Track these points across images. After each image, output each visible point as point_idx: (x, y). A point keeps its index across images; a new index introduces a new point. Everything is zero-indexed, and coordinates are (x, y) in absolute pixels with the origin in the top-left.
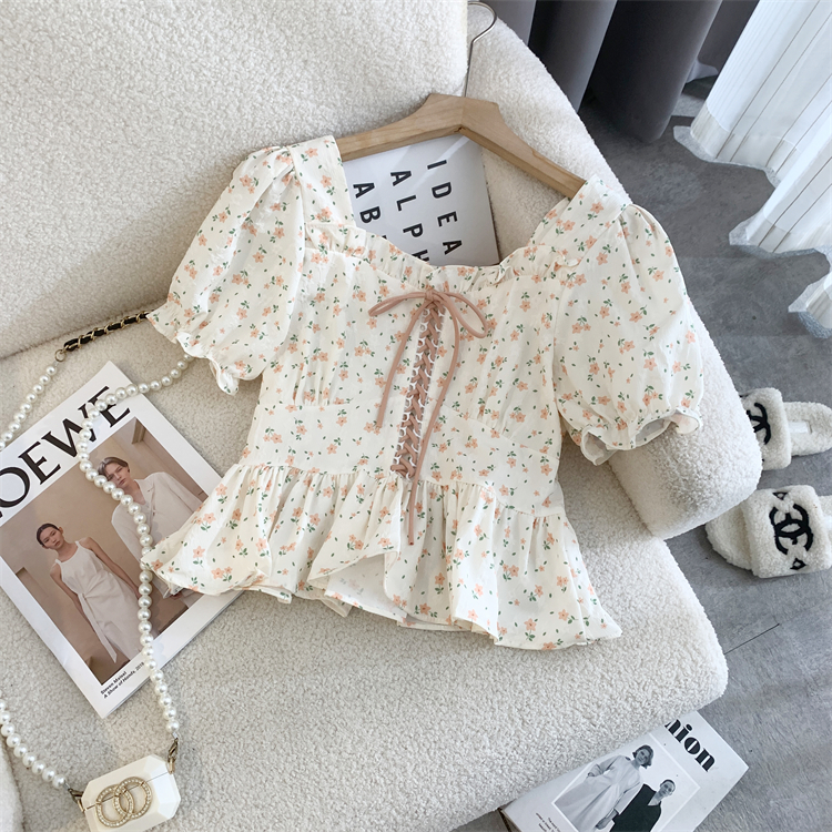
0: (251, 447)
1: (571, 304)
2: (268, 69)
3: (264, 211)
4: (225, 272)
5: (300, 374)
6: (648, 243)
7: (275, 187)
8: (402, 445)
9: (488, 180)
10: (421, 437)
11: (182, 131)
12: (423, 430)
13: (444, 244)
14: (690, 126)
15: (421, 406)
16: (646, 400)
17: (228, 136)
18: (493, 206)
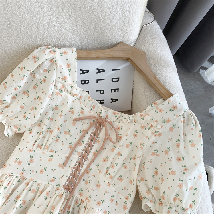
0: (7, 164)
1: (153, 143)
2: (52, 14)
3: (39, 71)
4: (19, 90)
5: (38, 137)
6: (192, 129)
7: (46, 63)
8: (71, 177)
9: (134, 80)
10: (80, 175)
11: (10, 30)
12: (81, 172)
13: (111, 99)
14: (205, 70)
15: (84, 162)
16: (175, 199)
17: (32, 37)
18: (133, 90)
